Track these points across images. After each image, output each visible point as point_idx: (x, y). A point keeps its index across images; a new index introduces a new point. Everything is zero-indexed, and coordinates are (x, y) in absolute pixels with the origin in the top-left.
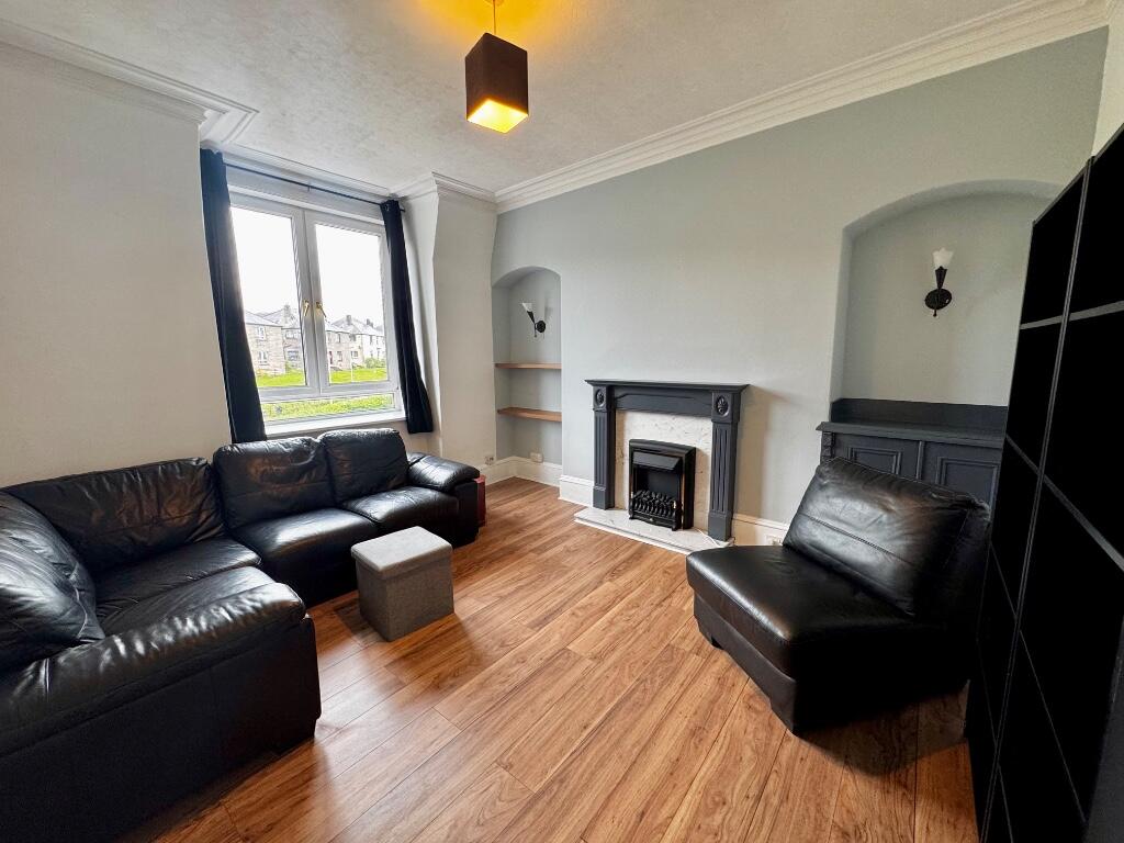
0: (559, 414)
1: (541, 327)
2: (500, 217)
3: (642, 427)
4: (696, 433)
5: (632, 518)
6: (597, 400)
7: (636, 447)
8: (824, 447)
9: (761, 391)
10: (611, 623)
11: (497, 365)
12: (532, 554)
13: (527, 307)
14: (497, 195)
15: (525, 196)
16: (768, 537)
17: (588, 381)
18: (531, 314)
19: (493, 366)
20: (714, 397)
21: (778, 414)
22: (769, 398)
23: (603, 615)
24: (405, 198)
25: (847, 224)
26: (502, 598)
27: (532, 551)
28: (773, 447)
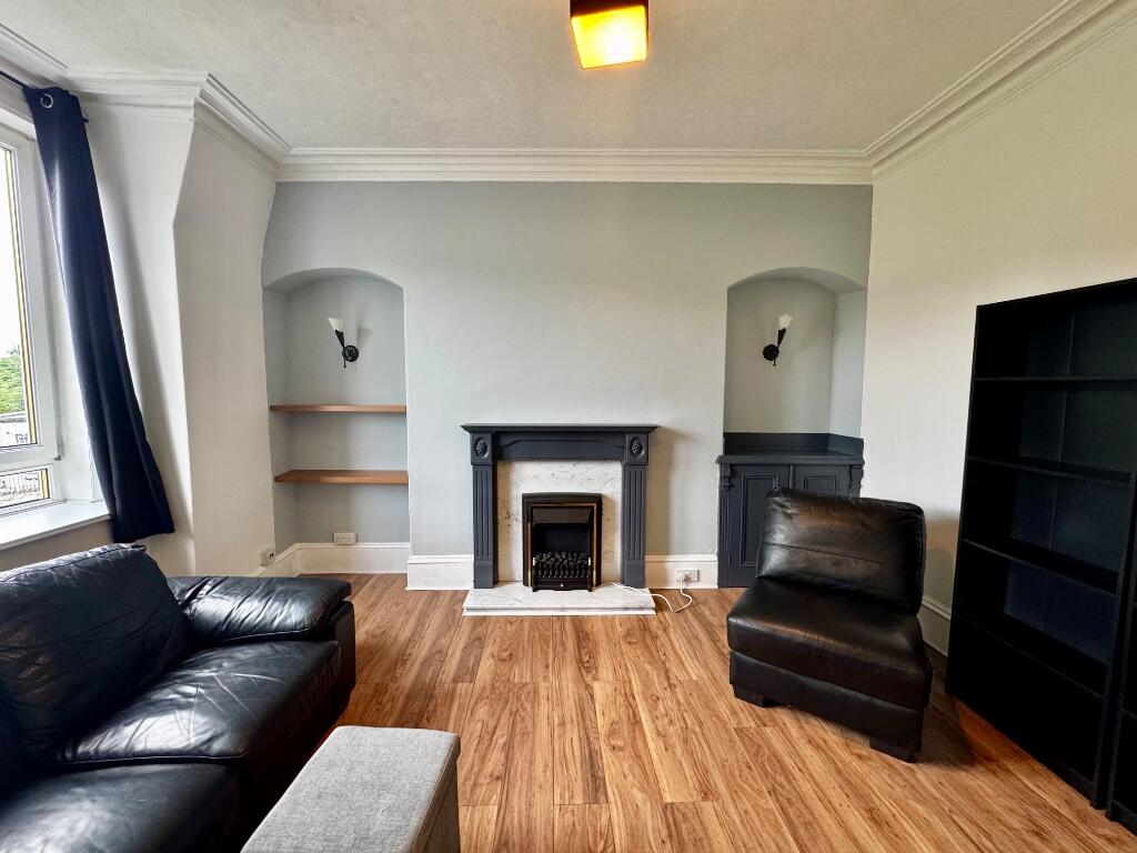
0: (405, 473)
1: (351, 354)
2: (279, 185)
3: (534, 478)
4: (603, 479)
5: (534, 591)
6: (476, 452)
7: (532, 503)
8: (723, 478)
9: (666, 431)
10: (661, 735)
11: (272, 408)
12: (462, 687)
13: (335, 324)
14: (296, 151)
15: (336, 168)
16: (679, 572)
17: (466, 428)
18: (340, 335)
19: (266, 410)
20: (628, 438)
21: (681, 452)
22: (672, 436)
23: (642, 729)
24: (93, 98)
25: (731, 283)
26: (503, 777)
27: (456, 680)
28: (678, 482)
